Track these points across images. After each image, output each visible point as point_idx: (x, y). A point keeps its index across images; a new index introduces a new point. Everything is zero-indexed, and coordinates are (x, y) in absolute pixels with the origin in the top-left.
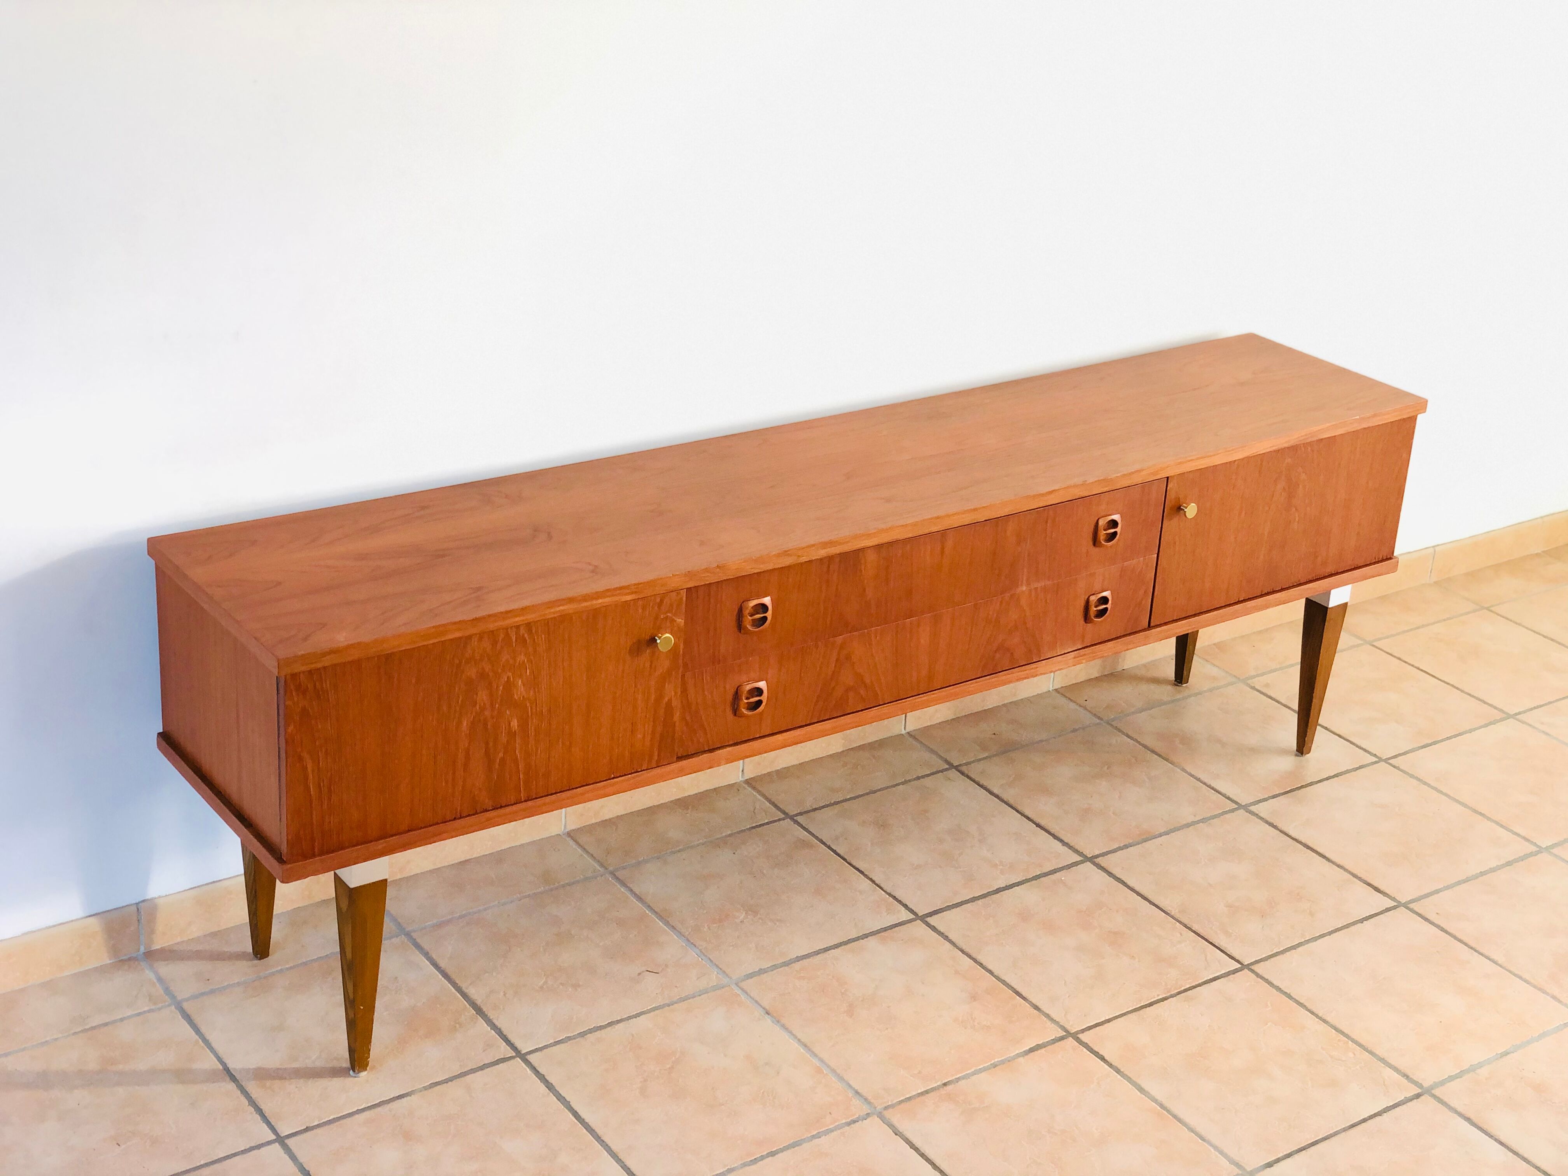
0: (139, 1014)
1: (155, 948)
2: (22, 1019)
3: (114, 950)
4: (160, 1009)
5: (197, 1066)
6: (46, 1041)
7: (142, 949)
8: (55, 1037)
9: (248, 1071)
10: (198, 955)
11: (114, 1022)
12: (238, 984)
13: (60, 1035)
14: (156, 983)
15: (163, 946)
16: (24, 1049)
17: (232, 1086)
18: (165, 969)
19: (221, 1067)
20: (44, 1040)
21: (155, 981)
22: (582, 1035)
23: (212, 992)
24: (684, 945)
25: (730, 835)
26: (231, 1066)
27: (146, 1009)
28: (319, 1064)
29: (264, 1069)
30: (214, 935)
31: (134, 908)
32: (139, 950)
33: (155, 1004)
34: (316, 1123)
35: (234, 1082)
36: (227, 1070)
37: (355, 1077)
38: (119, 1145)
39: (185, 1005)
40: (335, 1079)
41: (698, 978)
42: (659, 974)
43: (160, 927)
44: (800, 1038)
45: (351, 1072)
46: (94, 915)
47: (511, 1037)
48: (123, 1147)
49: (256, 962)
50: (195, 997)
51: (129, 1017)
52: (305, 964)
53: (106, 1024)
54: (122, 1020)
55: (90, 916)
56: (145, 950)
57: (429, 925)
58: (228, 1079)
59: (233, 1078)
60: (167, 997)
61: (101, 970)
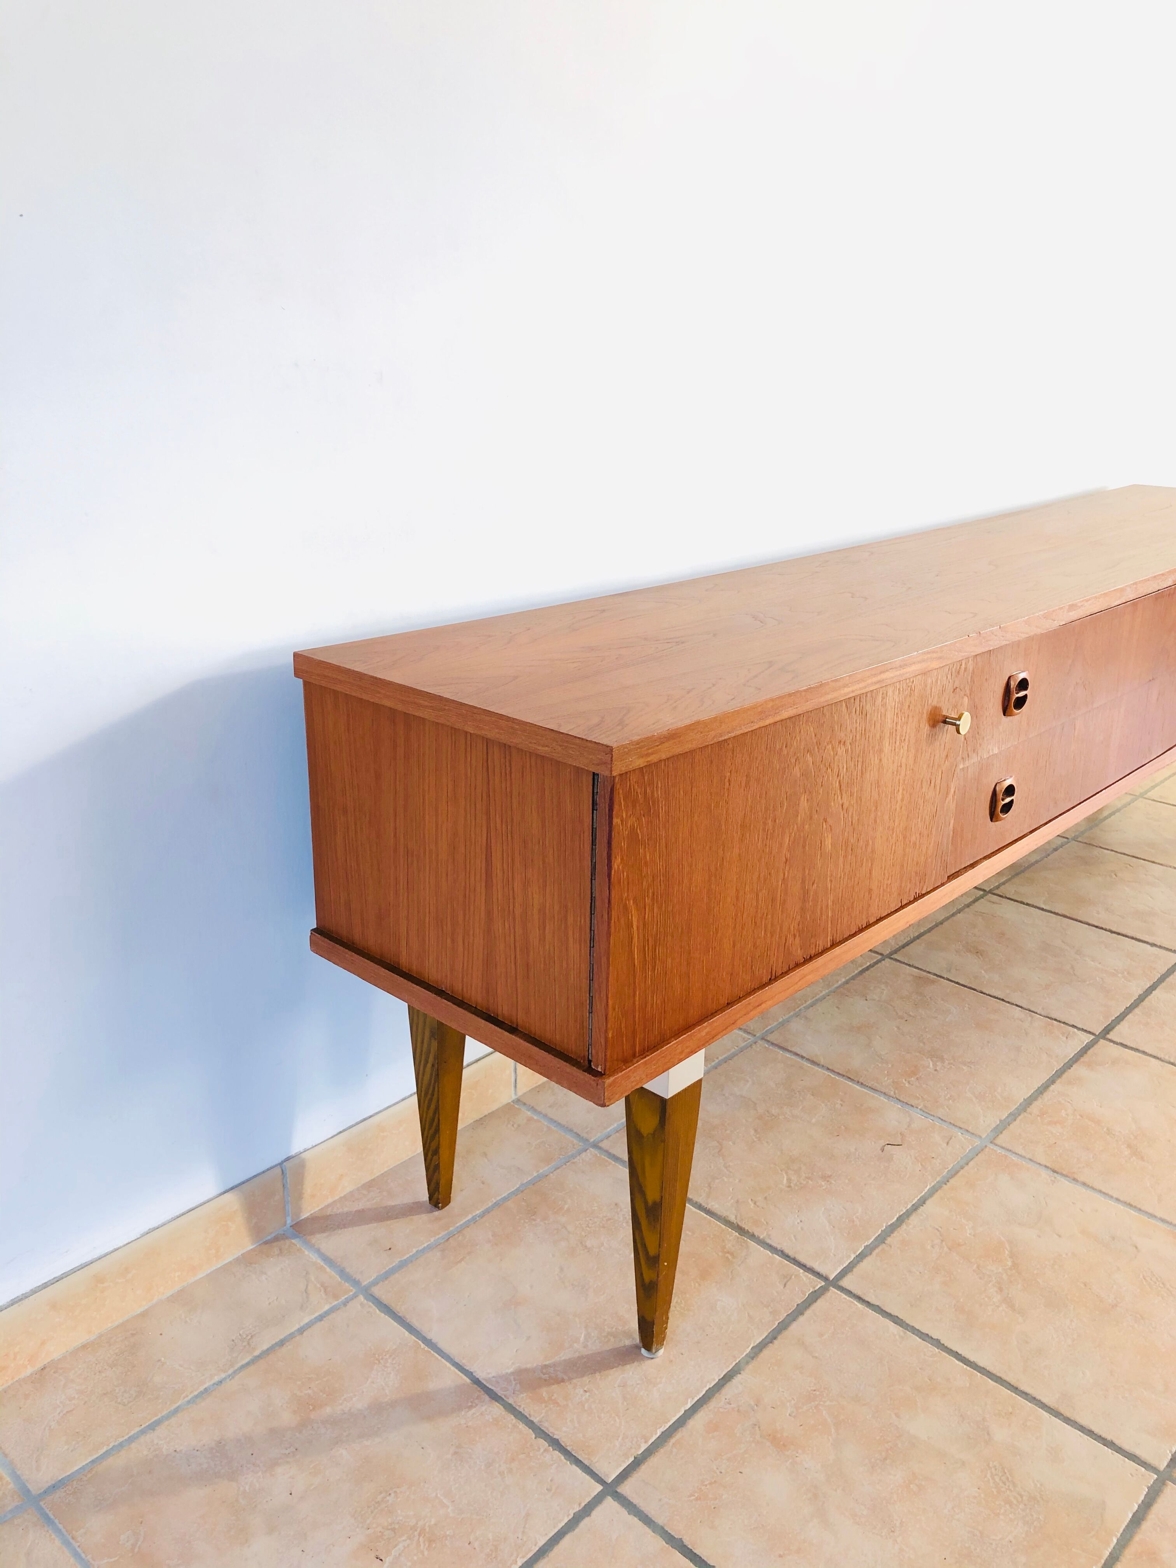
0: (321, 1318)
1: (303, 1218)
2: (159, 1360)
3: (256, 1231)
4: (345, 1303)
5: (432, 1385)
6: (206, 1389)
7: (289, 1221)
8: (216, 1379)
9: (506, 1378)
10: (360, 1218)
11: (291, 1336)
12: (430, 1248)
13: (223, 1375)
14: (324, 1265)
15: (312, 1212)
16: (176, 1411)
17: (497, 1409)
18: (331, 1243)
19: (468, 1381)
20: (202, 1388)
21: (322, 1263)
22: (881, 1239)
23: (402, 1265)
24: (900, 1106)
25: (847, 982)
26: (480, 1375)
27: (327, 1307)
28: (595, 1347)
29: (526, 1370)
30: (369, 1186)
31: (278, 1170)
32: (285, 1224)
33: (336, 1297)
34: (644, 1447)
35: (496, 1401)
36: (477, 1382)
37: (652, 1358)
38: (381, 1560)
39: (376, 1291)
40: (628, 1366)
41: (948, 1143)
42: (903, 1146)
43: (308, 1188)
44: (1116, 1197)
45: (643, 1351)
46: (232, 1189)
47: (801, 1258)
48: (388, 1560)
49: (437, 1213)
50: (386, 1276)
51: (309, 1325)
52: (497, 1205)
53: (282, 1343)
54: (301, 1331)
55: (225, 1192)
56: (292, 1221)
57: (611, 1130)
58: (487, 1398)
59: (494, 1397)
60: (347, 1284)
61: (246, 1260)
